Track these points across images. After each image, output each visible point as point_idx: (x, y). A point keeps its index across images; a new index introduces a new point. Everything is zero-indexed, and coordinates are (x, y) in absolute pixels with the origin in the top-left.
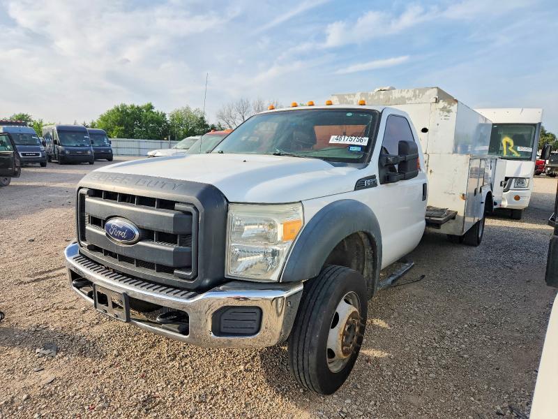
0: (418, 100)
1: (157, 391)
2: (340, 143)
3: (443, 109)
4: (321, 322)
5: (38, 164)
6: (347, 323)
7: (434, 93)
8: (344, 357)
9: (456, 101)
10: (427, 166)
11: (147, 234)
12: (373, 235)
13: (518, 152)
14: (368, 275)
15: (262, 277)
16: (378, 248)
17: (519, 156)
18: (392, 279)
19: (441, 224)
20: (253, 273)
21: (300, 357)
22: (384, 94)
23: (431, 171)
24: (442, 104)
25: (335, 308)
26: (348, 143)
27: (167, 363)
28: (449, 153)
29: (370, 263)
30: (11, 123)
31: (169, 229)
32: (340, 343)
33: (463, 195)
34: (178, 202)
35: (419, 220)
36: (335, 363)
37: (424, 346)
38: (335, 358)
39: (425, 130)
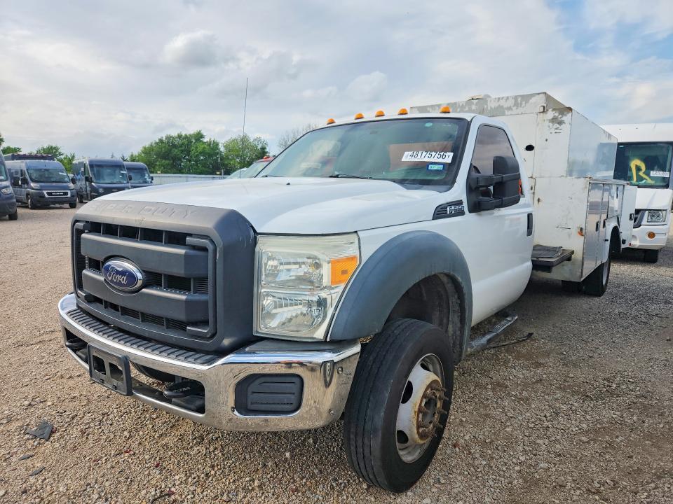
0: (521, 110)
1: (174, 485)
2: (416, 160)
3: (554, 120)
4: (387, 395)
5: (67, 205)
6: (424, 396)
7: (541, 101)
8: (421, 442)
9: (570, 109)
10: (534, 193)
11: (153, 279)
12: (460, 279)
13: (652, 178)
14: (455, 333)
15: (304, 334)
16: (466, 297)
17: (652, 182)
18: (488, 337)
19: (553, 266)
20: (291, 328)
21: (360, 443)
22: (476, 104)
23: (539, 200)
24: (551, 114)
25: (407, 375)
26: (426, 160)
27: (191, 447)
28: (562, 176)
29: (456, 317)
30: (35, 157)
31: (179, 271)
32: (415, 423)
33: (581, 229)
34: (190, 235)
35: (523, 261)
36: (410, 449)
37: (532, 426)
38: (408, 444)
39: (530, 148)
